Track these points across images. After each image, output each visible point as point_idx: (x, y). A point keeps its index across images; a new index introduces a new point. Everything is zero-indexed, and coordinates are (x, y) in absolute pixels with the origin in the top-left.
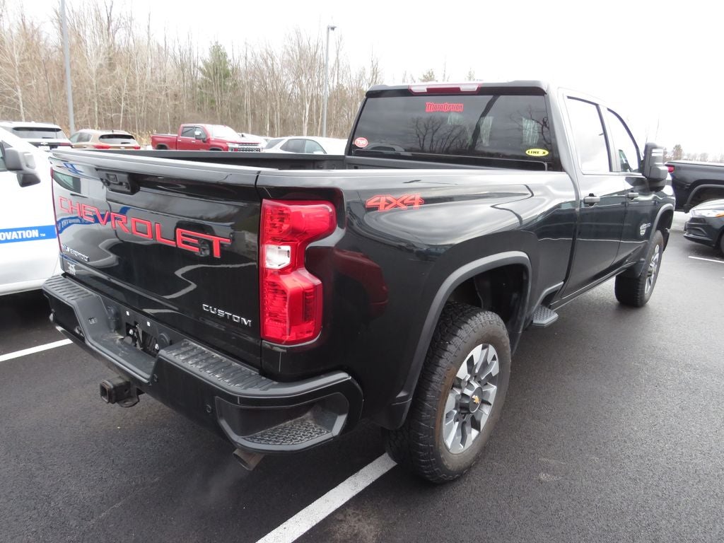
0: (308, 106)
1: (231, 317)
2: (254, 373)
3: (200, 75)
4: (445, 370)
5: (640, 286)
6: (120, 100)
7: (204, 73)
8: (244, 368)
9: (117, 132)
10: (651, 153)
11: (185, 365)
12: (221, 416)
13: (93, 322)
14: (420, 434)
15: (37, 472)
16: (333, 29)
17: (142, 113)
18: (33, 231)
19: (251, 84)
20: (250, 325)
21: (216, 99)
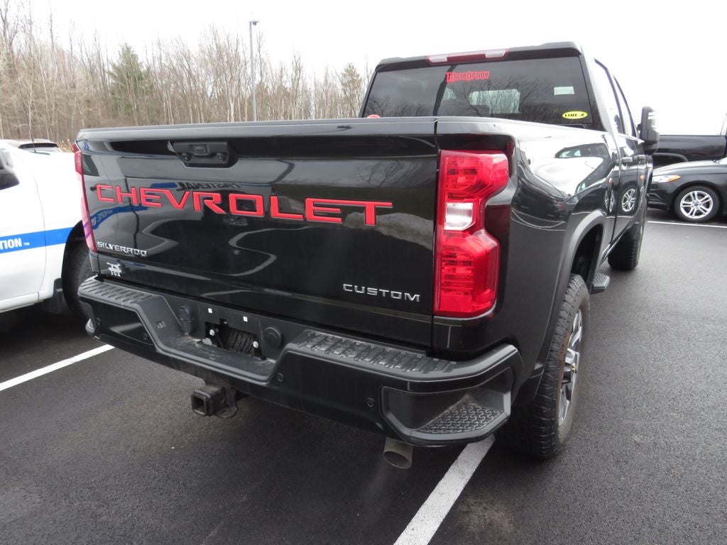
0: (232, 105)
1: (388, 294)
2: (420, 356)
3: (110, 81)
4: (561, 337)
5: (634, 249)
6: (26, 109)
7: (114, 77)
8: (403, 352)
9: (36, 141)
10: (647, 116)
11: (330, 356)
12: (388, 409)
13: (161, 326)
14: (543, 408)
15: (101, 510)
16: (255, 23)
17: (53, 122)
18: (16, 240)
19: (167, 86)
20: (418, 300)
21: (132, 103)
